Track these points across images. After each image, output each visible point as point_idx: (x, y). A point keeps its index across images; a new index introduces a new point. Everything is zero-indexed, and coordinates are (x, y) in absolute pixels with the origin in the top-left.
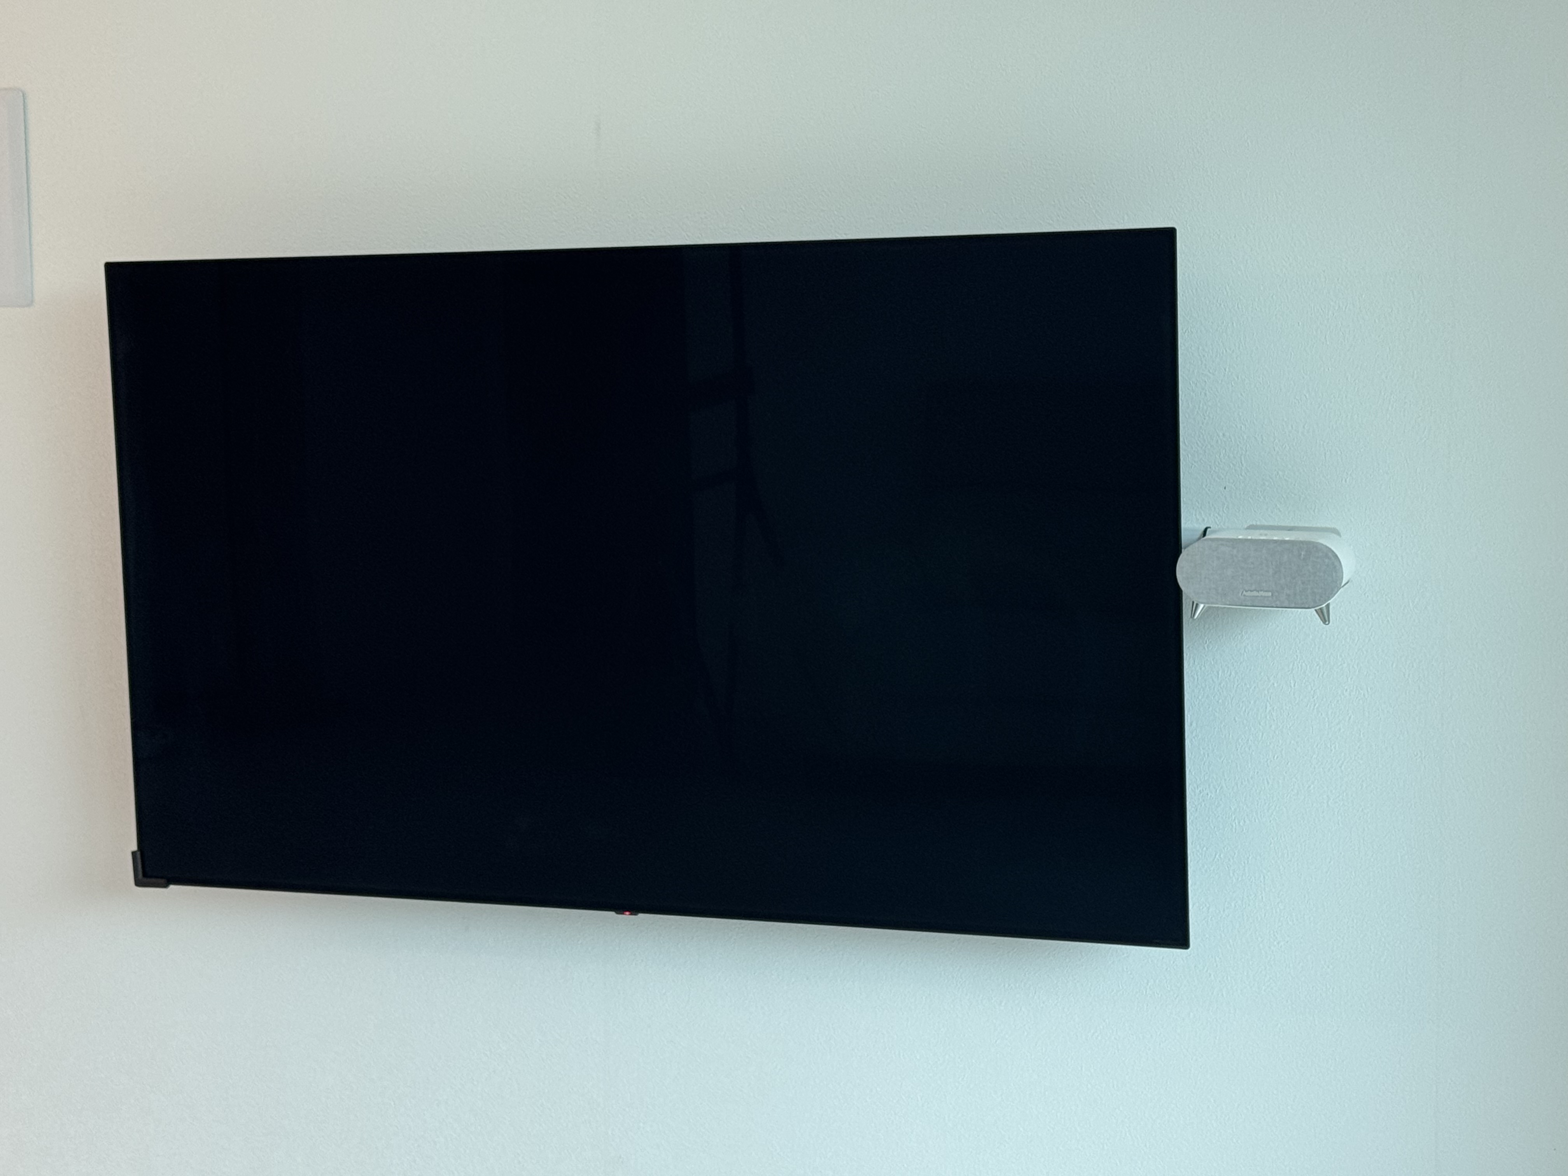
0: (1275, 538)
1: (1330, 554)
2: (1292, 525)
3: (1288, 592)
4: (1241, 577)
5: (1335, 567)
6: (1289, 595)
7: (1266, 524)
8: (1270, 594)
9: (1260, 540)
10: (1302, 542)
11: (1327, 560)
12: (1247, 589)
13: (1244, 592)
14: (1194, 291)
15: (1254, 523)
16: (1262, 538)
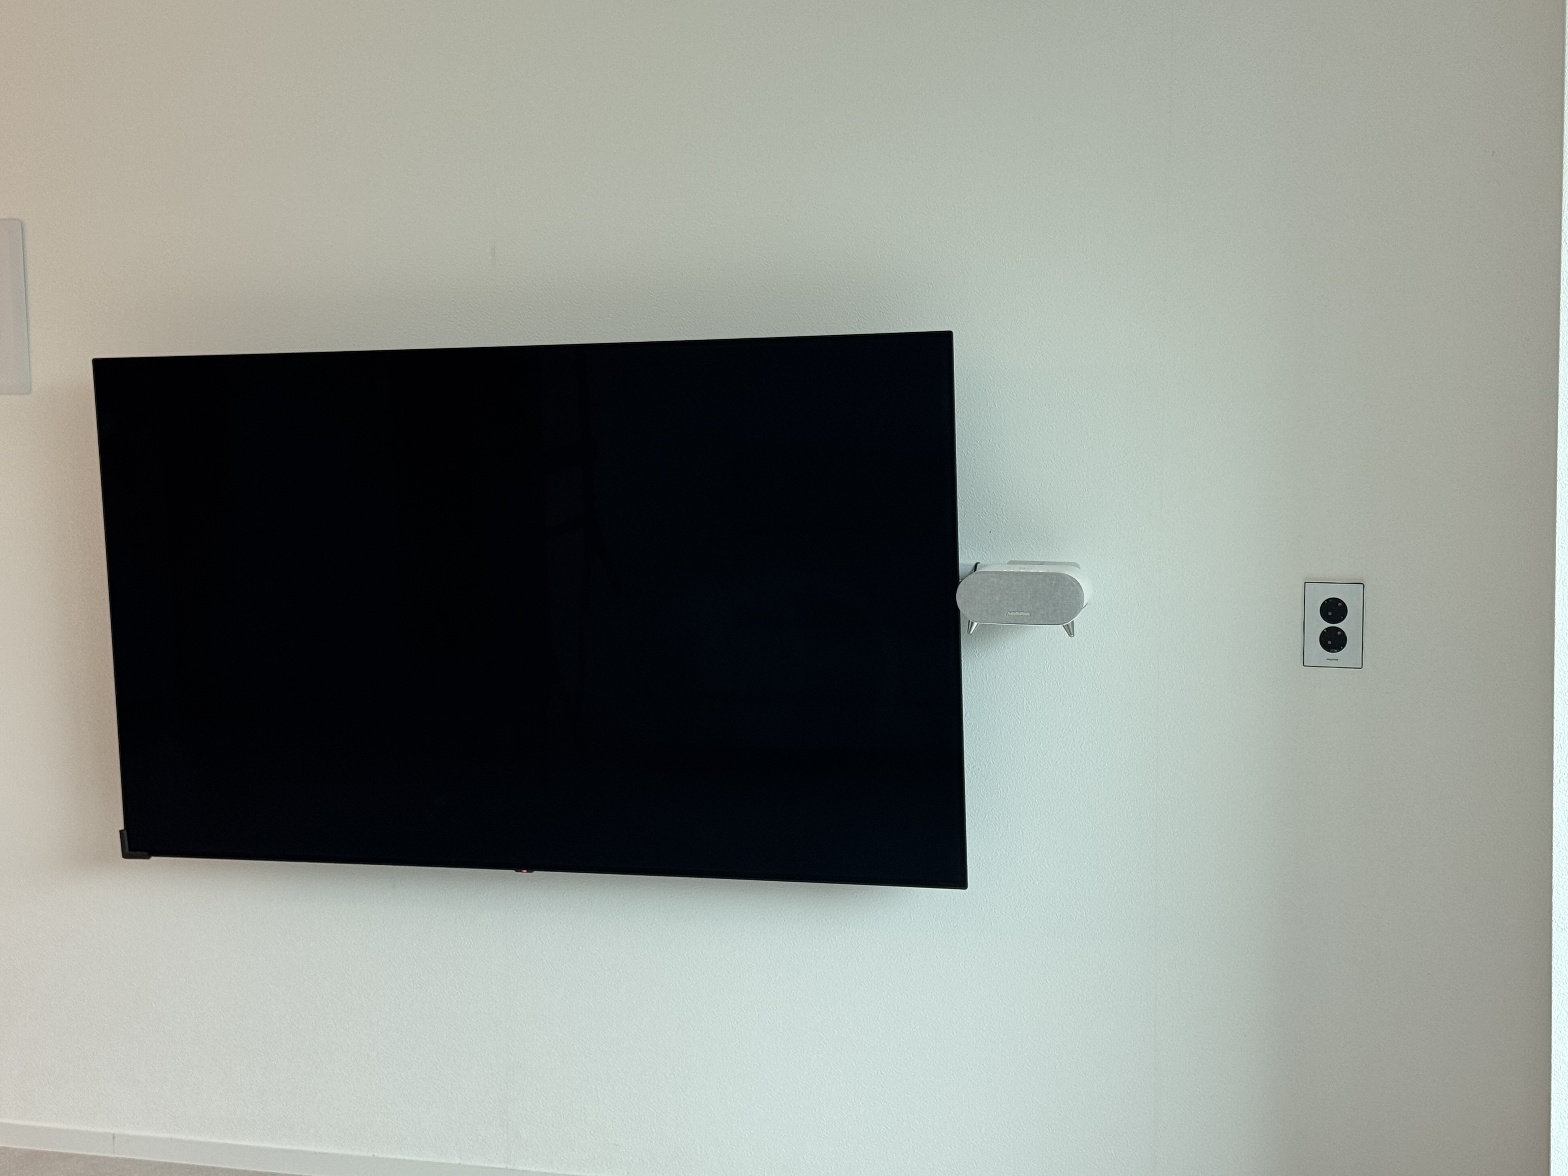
0: (1032, 571)
1: (1075, 584)
2: (1042, 560)
3: (1042, 613)
4: (1006, 601)
5: (1078, 593)
6: (1043, 615)
7: (1022, 560)
8: (1029, 614)
9: (1020, 572)
10: (1052, 574)
11: (1072, 588)
12: (1010, 611)
13: (1009, 613)
14: (965, 380)
15: (1013, 560)
16: (1021, 571)
